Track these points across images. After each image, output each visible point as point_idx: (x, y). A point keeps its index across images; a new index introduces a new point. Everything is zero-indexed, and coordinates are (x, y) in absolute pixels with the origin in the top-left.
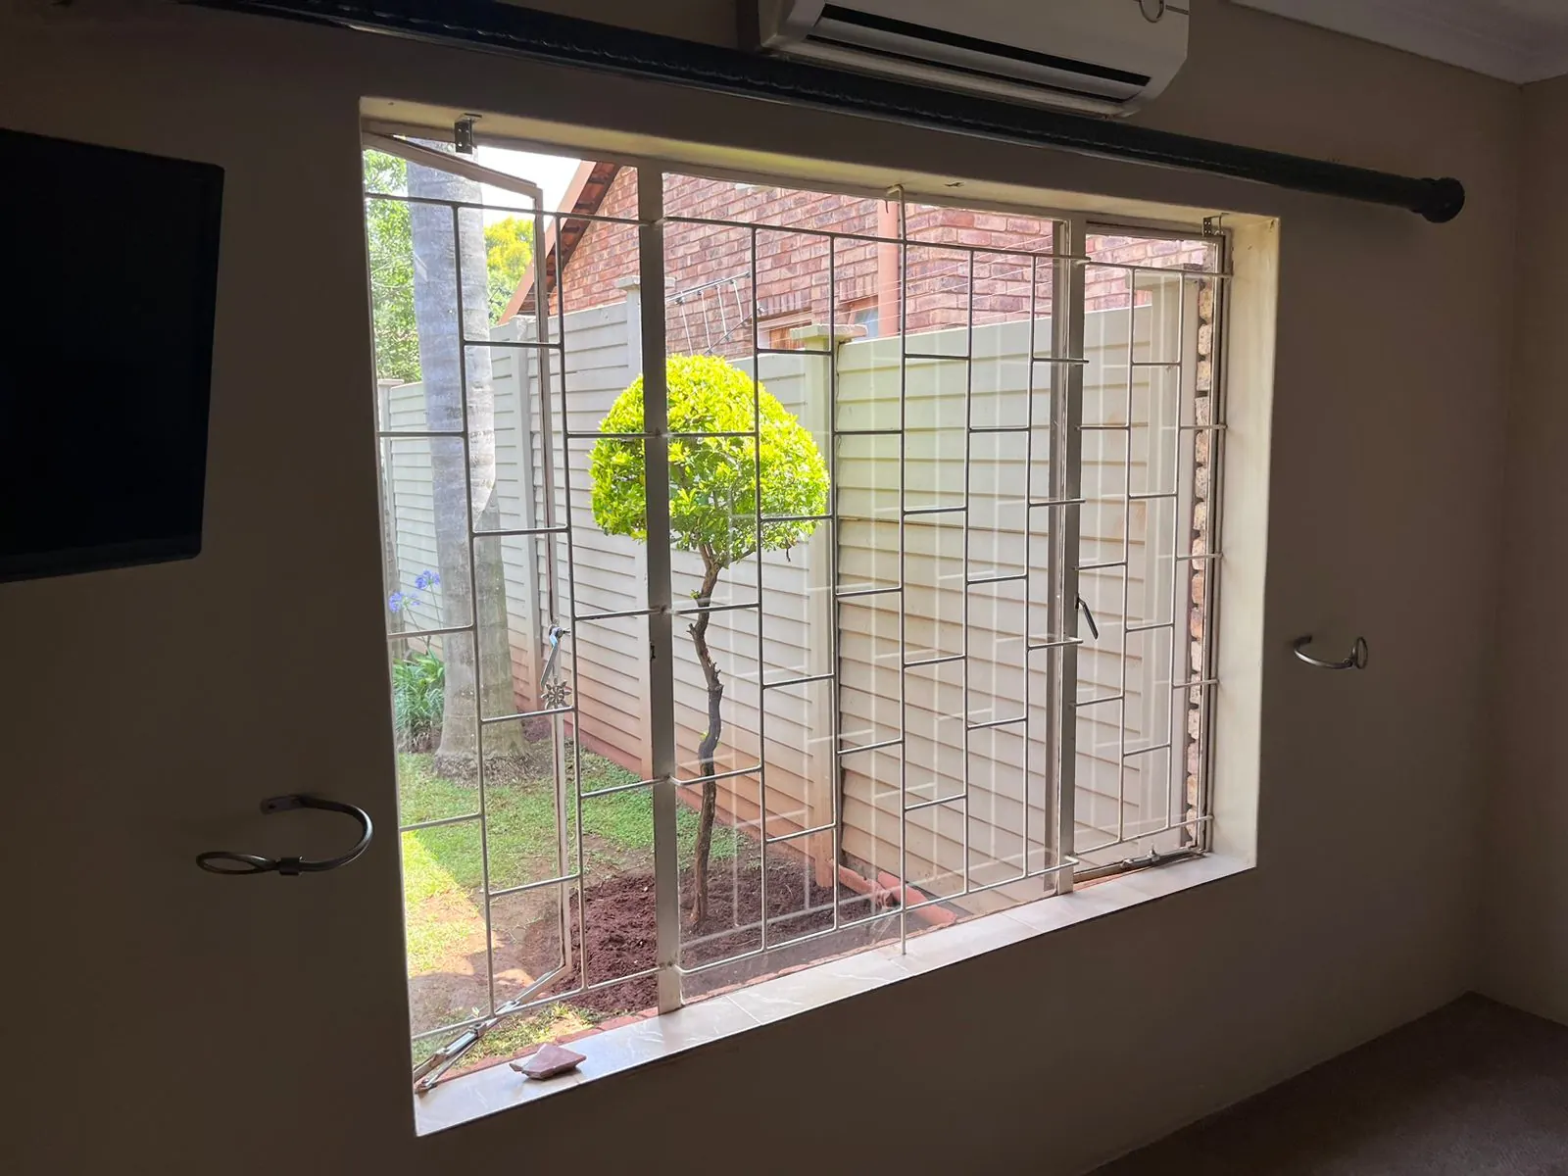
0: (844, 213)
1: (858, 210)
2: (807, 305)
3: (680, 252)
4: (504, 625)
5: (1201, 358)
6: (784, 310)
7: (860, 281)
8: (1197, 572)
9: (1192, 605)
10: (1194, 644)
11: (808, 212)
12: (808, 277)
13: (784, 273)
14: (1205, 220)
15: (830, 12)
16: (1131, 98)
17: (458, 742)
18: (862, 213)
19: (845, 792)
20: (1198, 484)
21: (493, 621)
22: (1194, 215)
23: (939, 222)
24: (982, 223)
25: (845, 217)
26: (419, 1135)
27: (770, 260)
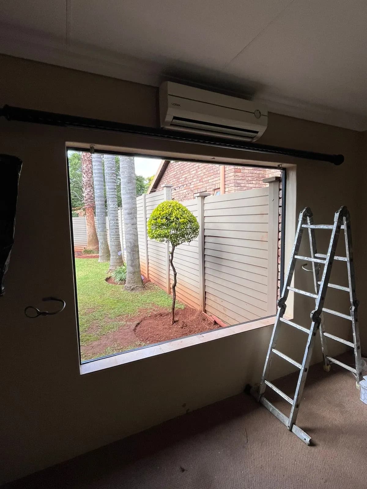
0: (214, 170)
1: (216, 169)
2: (206, 190)
3: (181, 180)
4: (139, 258)
5: (280, 198)
6: (201, 191)
7: (217, 185)
8: (279, 248)
9: (278, 256)
10: (279, 265)
11: (206, 170)
12: (206, 184)
13: (201, 183)
14: (278, 165)
15: (175, 118)
16: (255, 137)
17: (129, 283)
18: (217, 170)
19: (206, 297)
20: (279, 228)
21: (136, 257)
22: (276, 164)
23: (233, 171)
24: (243, 171)
25: (214, 171)
26: (81, 374)
27: (199, 181)
